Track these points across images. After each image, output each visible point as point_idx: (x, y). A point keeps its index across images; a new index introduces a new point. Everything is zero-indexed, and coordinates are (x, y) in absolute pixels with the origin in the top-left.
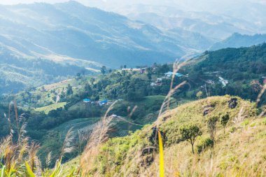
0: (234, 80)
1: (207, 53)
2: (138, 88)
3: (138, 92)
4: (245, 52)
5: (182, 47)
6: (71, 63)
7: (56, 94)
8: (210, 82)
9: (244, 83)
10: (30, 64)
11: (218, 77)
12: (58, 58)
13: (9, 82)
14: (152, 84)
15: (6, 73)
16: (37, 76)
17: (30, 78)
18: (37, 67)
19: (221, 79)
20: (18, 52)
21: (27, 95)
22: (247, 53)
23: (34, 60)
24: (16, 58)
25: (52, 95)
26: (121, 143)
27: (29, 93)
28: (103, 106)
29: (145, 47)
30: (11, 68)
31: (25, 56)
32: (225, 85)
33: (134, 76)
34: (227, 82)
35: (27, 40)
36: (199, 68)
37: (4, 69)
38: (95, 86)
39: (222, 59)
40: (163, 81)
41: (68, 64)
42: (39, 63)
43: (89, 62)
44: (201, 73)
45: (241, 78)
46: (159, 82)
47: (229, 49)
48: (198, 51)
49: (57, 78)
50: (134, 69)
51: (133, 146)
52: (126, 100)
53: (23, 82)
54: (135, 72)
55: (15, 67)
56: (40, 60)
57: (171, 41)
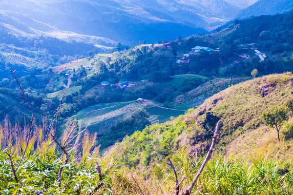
0: (273, 53)
1: (237, 22)
2: (163, 67)
3: (164, 71)
4: (281, 19)
5: (204, 16)
6: (77, 41)
7: (67, 77)
8: (245, 56)
9: (285, 56)
10: (30, 44)
11: (253, 51)
12: (62, 35)
13: (9, 65)
14: (178, 61)
15: (5, 54)
16: (40, 56)
17: (33, 60)
18: (40, 46)
19: (258, 52)
20: (16, 30)
21: (33, 80)
22: (284, 21)
23: (35, 39)
24: (14, 36)
25: (62, 79)
26: (162, 131)
27: (35, 77)
28: (124, 89)
29: (161, 18)
30: (10, 48)
31: (24, 34)
32: (263, 59)
33: (156, 53)
34: (265, 56)
35: (25, 15)
36: (230, 40)
37: (3, 50)
38: (112, 66)
39: (256, 29)
40: (191, 57)
41: (74, 41)
42: (41, 41)
43: (98, 38)
44: (234, 46)
45: (280, 50)
46: (186, 58)
47: (262, 17)
48: (222, 20)
49: (63, 58)
50: (156, 45)
51: (179, 134)
52: (150, 81)
53: (25, 64)
54: (157, 49)
55: (14, 47)
56: (42, 38)
57: (190, 10)
